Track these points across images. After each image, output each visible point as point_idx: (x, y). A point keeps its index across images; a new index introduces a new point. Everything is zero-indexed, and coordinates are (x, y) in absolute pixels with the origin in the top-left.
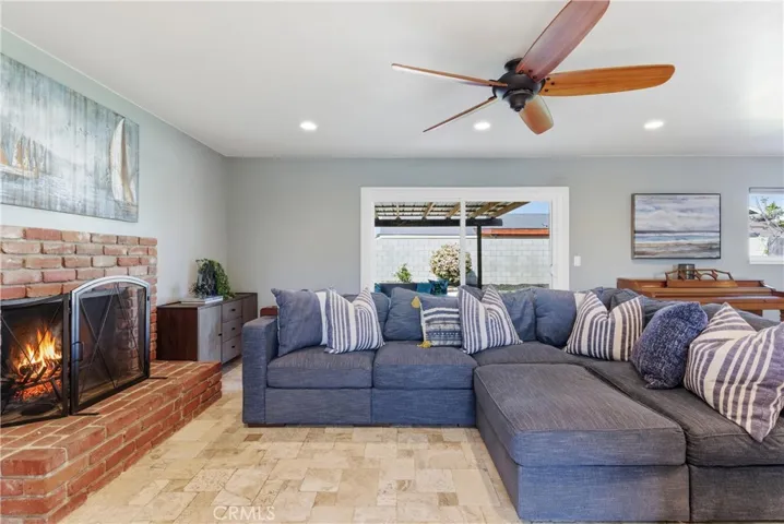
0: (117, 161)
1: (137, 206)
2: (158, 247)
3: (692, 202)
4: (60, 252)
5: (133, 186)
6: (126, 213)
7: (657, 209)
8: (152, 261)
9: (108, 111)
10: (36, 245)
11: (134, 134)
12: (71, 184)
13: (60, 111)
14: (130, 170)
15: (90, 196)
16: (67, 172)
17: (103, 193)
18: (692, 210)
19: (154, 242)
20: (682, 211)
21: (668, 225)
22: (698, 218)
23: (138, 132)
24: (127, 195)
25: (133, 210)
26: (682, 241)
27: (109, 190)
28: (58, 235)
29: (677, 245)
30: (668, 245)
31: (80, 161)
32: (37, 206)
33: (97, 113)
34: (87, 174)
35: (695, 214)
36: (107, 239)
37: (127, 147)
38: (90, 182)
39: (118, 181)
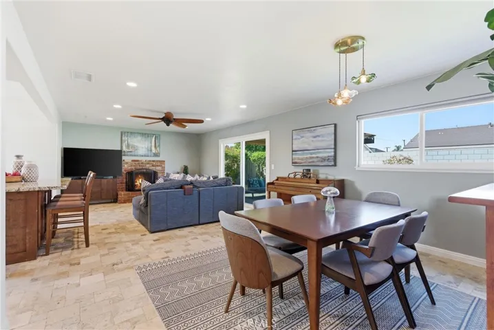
0: (153, 144)
1: (159, 153)
2: (165, 163)
3: (320, 131)
4: (139, 164)
5: (158, 149)
6: (156, 155)
7: (302, 137)
8: (163, 166)
9: (151, 134)
10: (134, 163)
11: (158, 138)
12: (142, 151)
13: (139, 138)
14: (157, 145)
15: (146, 153)
16: (141, 149)
17: (149, 152)
18: (318, 136)
19: (164, 161)
20: (315, 137)
21: (306, 146)
22: (322, 141)
23: (160, 137)
24: (156, 151)
26: (314, 155)
27: (151, 151)
28: (138, 161)
29: (311, 158)
30: (307, 158)
31: (144, 146)
32: (135, 156)
33: (148, 136)
34: (146, 148)
35: (320, 139)
37: (156, 141)
38: (146, 150)
39: (153, 148)
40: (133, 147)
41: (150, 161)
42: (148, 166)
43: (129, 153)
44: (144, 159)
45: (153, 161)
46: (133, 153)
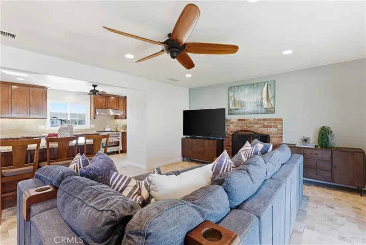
0: (265, 95)
4: (245, 124)
5: (272, 102)
8: (280, 126)
10: (240, 122)
14: (270, 96)
19: (282, 120)
24: (270, 105)
25: (273, 109)
39: (265, 102)
40: (240, 103)
41: (259, 120)
42: (257, 126)
43: (235, 111)
44: (251, 118)
45: (265, 120)
46: (240, 111)
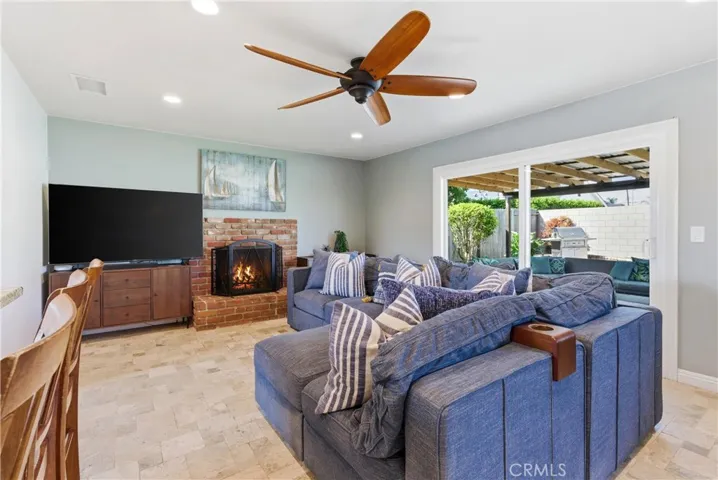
1: (285, 203)
2: (298, 225)
4: (240, 228)
5: (282, 193)
6: (278, 207)
8: (294, 232)
9: (266, 158)
10: (229, 225)
11: (282, 167)
12: (247, 197)
13: (241, 167)
14: (280, 184)
15: (256, 201)
16: (245, 192)
17: (264, 199)
19: (295, 222)
23: (285, 165)
24: (279, 198)
25: (283, 205)
27: (267, 197)
28: (238, 221)
31: (252, 186)
32: (232, 209)
33: (260, 162)
34: (255, 191)
36: (264, 221)
37: (278, 174)
38: (256, 195)
39: (272, 191)
40: (228, 186)
42: (260, 232)
43: (218, 202)
44: (251, 216)
45: (272, 221)
46: (226, 203)
